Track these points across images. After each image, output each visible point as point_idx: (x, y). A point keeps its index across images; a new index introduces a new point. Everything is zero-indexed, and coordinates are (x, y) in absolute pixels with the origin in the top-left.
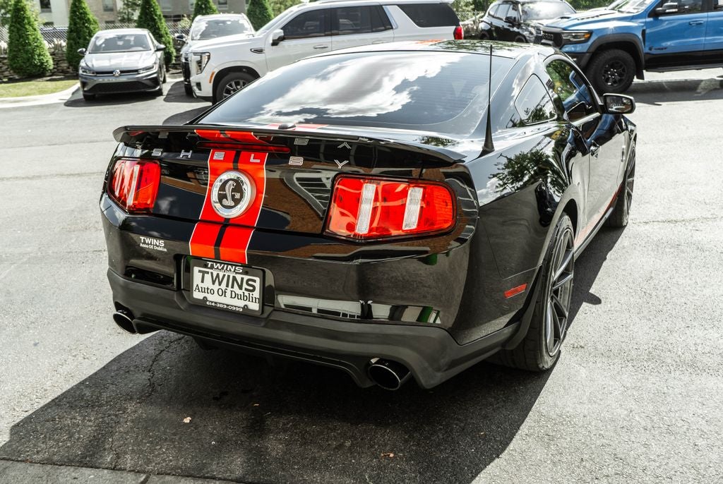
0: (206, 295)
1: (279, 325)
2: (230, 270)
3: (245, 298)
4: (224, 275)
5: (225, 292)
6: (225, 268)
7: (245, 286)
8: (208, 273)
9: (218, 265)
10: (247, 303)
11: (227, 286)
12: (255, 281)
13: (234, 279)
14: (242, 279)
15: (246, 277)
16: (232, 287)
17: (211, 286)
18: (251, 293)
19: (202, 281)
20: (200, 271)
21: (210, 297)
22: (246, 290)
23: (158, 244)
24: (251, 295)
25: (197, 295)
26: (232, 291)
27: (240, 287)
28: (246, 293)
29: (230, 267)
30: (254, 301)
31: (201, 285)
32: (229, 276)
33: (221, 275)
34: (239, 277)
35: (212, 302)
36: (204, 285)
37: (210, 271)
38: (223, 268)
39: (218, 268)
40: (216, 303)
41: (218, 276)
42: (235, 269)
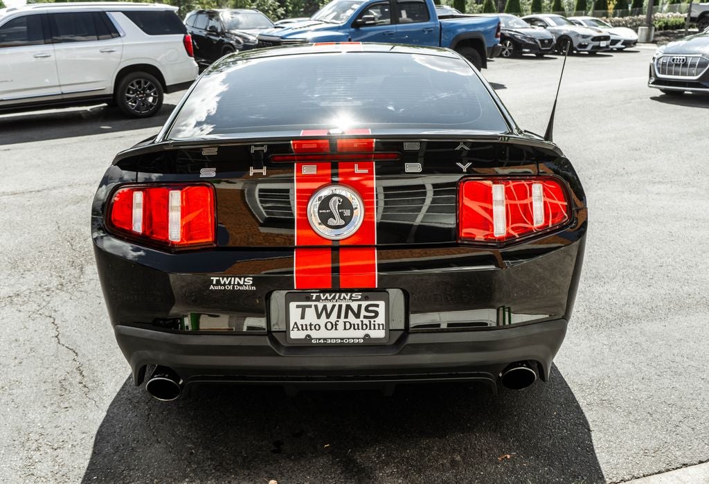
0: (309, 332)
1: (417, 348)
2: (344, 298)
3: (364, 327)
4: (334, 306)
5: (336, 325)
6: (337, 298)
7: (363, 313)
8: (310, 306)
9: (328, 295)
10: (367, 332)
11: (339, 317)
12: (377, 306)
13: (349, 307)
14: (360, 306)
15: (364, 304)
16: (346, 317)
17: (315, 321)
18: (372, 320)
19: (303, 317)
20: (298, 307)
21: (314, 334)
22: (365, 317)
23: (241, 283)
24: (372, 323)
25: (295, 335)
26: (345, 323)
27: (357, 316)
28: (366, 321)
29: (343, 295)
30: (377, 327)
31: (300, 322)
32: (340, 306)
33: (329, 305)
34: (355, 305)
35: (320, 339)
36: (306, 321)
37: (313, 304)
38: (334, 298)
39: (326, 299)
40: (325, 339)
41: (325, 307)
42: (351, 297)
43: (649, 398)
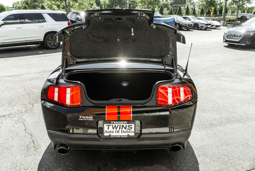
0: (110, 134)
1: (144, 139)
2: (121, 123)
4: (118, 125)
5: (119, 131)
6: (119, 123)
7: (127, 128)
8: (111, 125)
9: (116, 122)
10: (129, 133)
11: (120, 129)
12: (132, 125)
13: (123, 126)
14: (126, 126)
15: (128, 125)
16: (122, 129)
17: (112, 130)
19: (108, 129)
20: (107, 125)
21: (112, 134)
24: (130, 131)
25: (106, 134)
26: (122, 131)
27: (125, 128)
28: (128, 130)
30: (132, 132)
31: (107, 130)
32: (120, 126)
35: (113, 136)
36: (109, 130)
37: (112, 125)
39: (116, 123)
40: (115, 136)
41: (115, 126)
42: (124, 122)
43: (218, 153)
